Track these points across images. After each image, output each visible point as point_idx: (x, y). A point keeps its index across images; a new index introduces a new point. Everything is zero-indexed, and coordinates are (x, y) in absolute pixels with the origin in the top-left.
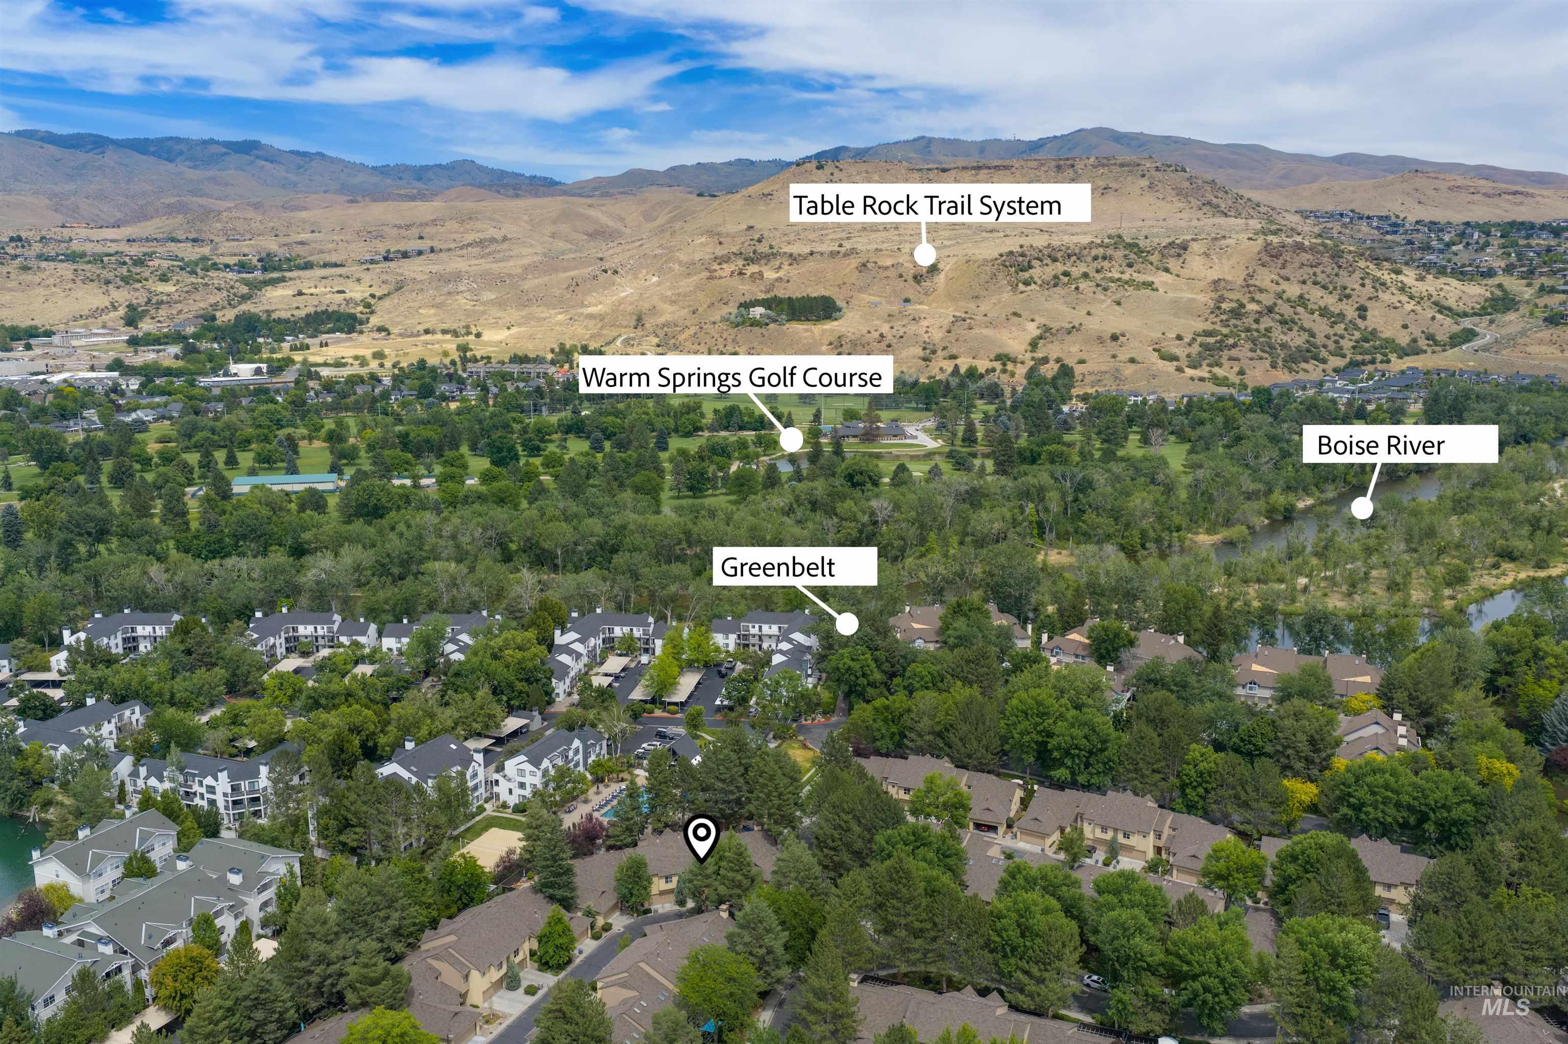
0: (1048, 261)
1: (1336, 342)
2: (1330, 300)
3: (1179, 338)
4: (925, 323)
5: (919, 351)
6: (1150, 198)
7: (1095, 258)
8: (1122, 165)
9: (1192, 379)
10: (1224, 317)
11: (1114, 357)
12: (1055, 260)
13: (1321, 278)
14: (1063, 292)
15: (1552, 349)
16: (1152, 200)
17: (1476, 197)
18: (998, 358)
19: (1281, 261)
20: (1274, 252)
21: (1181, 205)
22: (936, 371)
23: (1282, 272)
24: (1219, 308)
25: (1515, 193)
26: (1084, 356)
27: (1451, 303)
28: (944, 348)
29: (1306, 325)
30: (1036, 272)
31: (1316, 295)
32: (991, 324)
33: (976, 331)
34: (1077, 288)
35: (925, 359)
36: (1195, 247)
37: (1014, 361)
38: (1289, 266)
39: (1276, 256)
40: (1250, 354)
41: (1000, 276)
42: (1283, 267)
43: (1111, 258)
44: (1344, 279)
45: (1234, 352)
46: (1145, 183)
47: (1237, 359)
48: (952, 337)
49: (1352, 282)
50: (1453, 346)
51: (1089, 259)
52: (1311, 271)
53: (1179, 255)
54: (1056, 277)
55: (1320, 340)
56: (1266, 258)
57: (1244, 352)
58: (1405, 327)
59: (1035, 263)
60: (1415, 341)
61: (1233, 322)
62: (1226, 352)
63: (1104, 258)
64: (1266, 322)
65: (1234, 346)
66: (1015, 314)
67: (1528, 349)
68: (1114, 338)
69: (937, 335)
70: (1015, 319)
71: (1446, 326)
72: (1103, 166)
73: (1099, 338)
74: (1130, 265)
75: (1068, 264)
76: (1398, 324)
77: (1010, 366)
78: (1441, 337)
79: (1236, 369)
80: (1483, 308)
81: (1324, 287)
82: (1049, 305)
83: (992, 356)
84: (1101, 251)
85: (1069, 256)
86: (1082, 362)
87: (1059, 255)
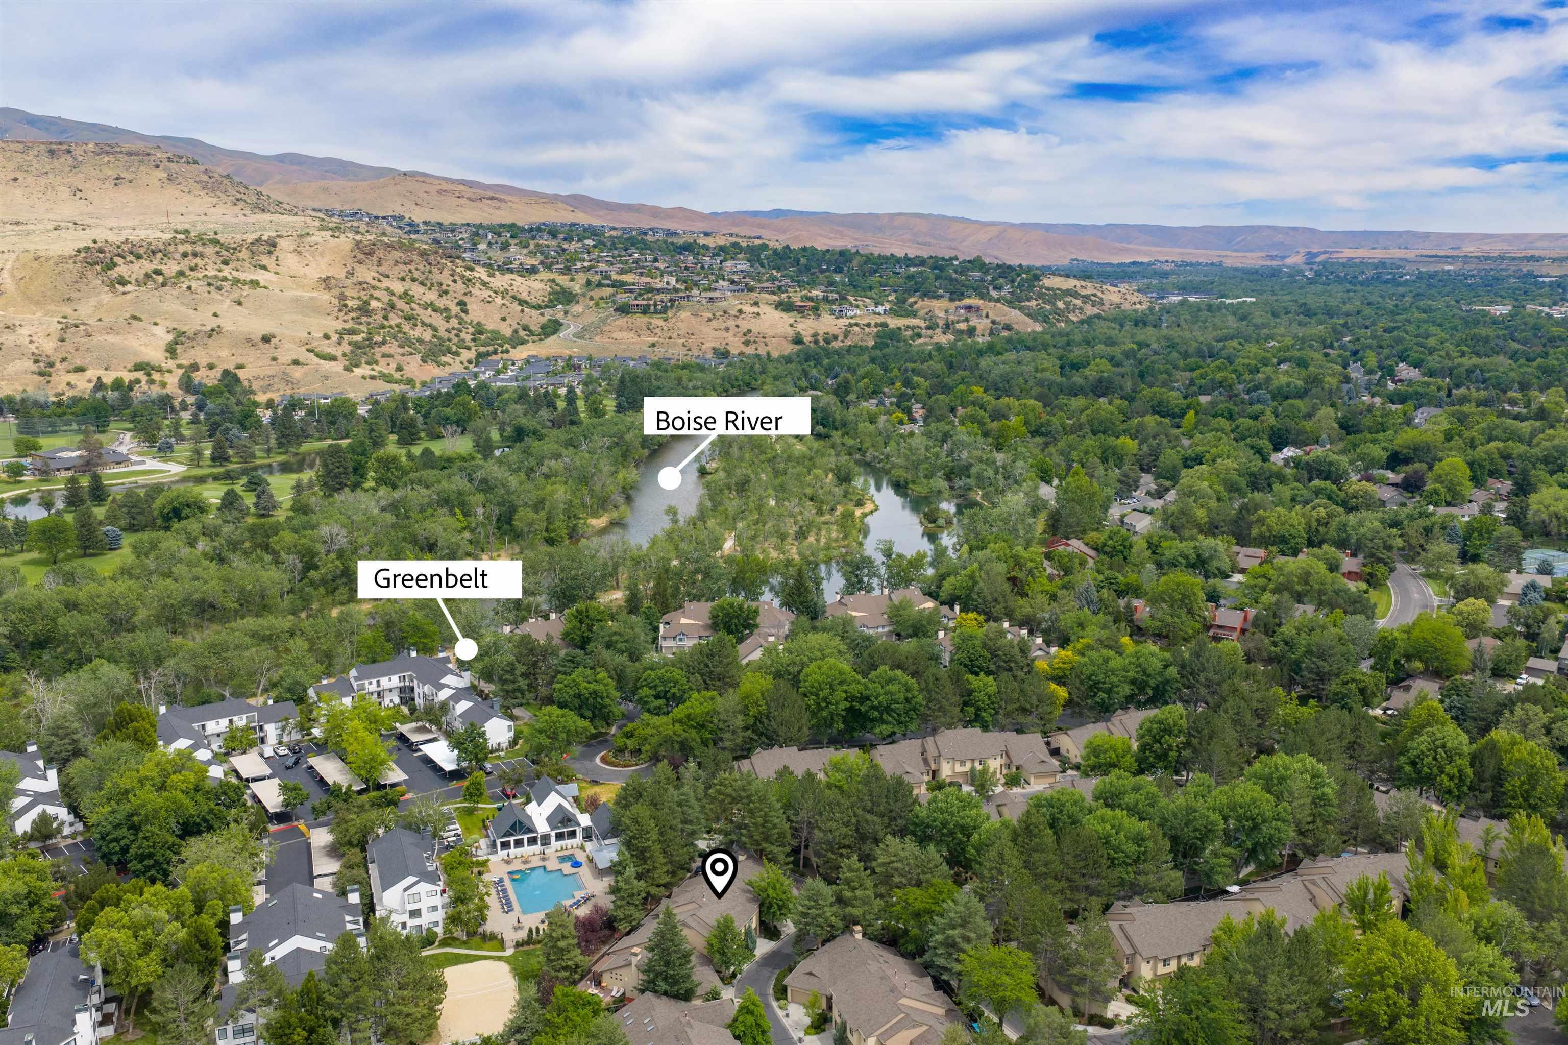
0: (130, 258)
1: (457, 335)
2: (431, 296)
3: (326, 337)
4: (25, 331)
5: (30, 365)
6: (172, 191)
7: (185, 255)
8: (130, 154)
9: (364, 377)
10: (354, 315)
11: (274, 359)
12: (139, 257)
13: (416, 274)
14: (175, 293)
15: (631, 335)
16: (177, 193)
17: (462, 201)
18: (138, 367)
19: (375, 259)
20: (367, 250)
21: (215, 200)
22: (62, 387)
23: (380, 269)
24: (346, 306)
25: (492, 198)
26: (240, 361)
27: (524, 296)
28: (64, 360)
29: (428, 320)
30: (122, 269)
31: (417, 290)
32: (111, 330)
33: (97, 339)
34: (189, 288)
35: (41, 374)
36: (282, 243)
37: (160, 370)
38: (384, 263)
39: (370, 254)
40: (401, 351)
41: (89, 274)
42: (379, 264)
43: (202, 256)
44: (437, 276)
45: (385, 349)
46: (161, 174)
47: (390, 356)
48: (69, 346)
49: (445, 278)
50: (547, 335)
51: (178, 256)
52: (407, 268)
53: (270, 253)
54: (147, 276)
55: (442, 333)
56: (361, 256)
57: (392, 348)
58: (504, 319)
59: (117, 260)
60: (516, 331)
61: (364, 319)
62: (377, 349)
63: (195, 255)
64: (394, 320)
65: (384, 343)
66: (134, 317)
67: (614, 335)
68: (266, 339)
69: (49, 346)
70: (135, 323)
71: (535, 319)
72: (108, 153)
73: (249, 340)
74: (226, 263)
75: (156, 262)
76: (497, 317)
77: (156, 376)
78: (535, 328)
79: (393, 366)
80: (551, 301)
81: (422, 284)
82: (165, 307)
83: (129, 366)
84: (188, 248)
85: (154, 253)
86: (241, 367)
87: (142, 251)
